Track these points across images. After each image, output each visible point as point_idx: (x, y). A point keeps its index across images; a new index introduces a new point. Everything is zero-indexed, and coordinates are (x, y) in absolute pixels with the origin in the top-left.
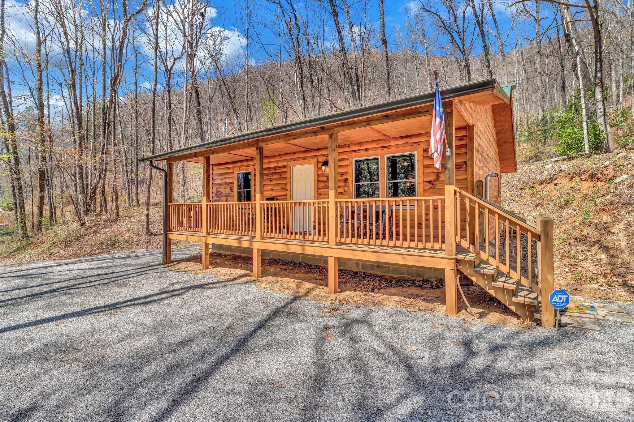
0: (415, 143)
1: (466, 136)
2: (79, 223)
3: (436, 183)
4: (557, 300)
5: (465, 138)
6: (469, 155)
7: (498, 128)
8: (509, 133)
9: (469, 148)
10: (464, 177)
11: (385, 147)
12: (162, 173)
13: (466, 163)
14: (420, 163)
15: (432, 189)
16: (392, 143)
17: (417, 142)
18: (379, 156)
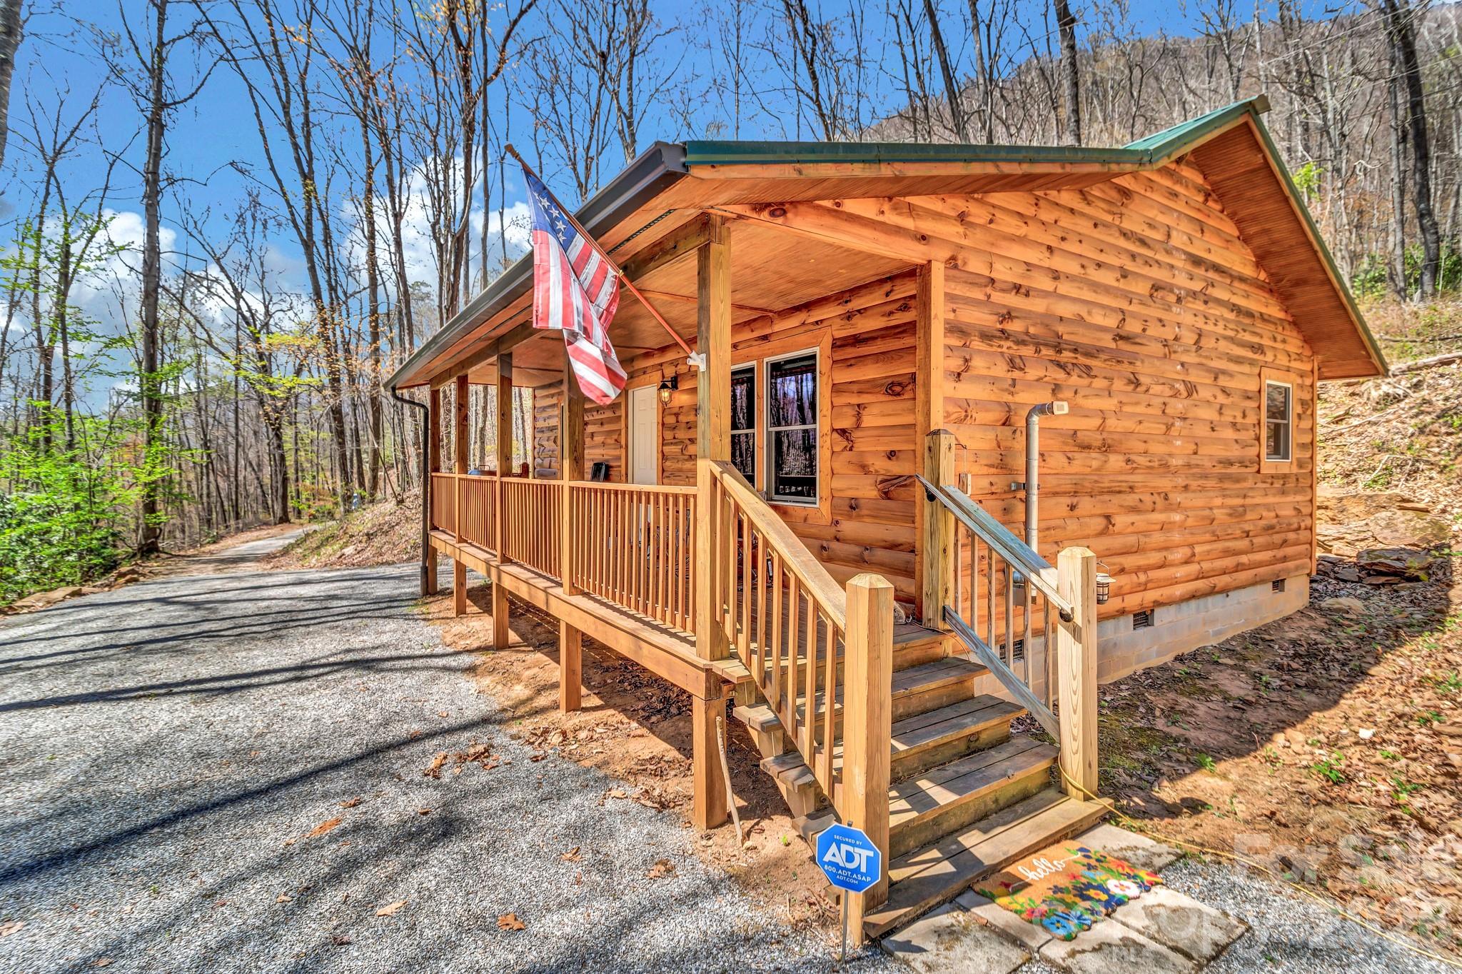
0: (817, 323)
1: (913, 297)
2: (394, 502)
3: (856, 434)
4: (840, 860)
5: (912, 303)
6: (920, 353)
7: (1257, 242)
8: (1303, 254)
9: (920, 333)
10: (908, 419)
11: (765, 338)
12: (420, 413)
13: (913, 377)
14: (825, 378)
15: (847, 453)
16: (779, 326)
17: (822, 321)
18: (755, 363)
